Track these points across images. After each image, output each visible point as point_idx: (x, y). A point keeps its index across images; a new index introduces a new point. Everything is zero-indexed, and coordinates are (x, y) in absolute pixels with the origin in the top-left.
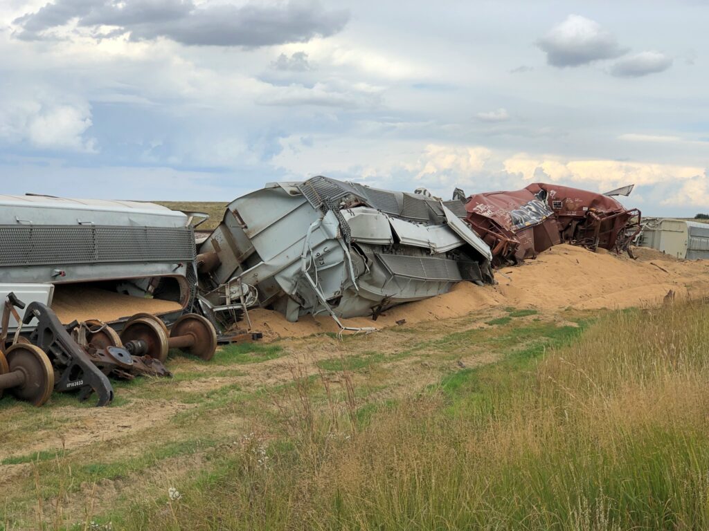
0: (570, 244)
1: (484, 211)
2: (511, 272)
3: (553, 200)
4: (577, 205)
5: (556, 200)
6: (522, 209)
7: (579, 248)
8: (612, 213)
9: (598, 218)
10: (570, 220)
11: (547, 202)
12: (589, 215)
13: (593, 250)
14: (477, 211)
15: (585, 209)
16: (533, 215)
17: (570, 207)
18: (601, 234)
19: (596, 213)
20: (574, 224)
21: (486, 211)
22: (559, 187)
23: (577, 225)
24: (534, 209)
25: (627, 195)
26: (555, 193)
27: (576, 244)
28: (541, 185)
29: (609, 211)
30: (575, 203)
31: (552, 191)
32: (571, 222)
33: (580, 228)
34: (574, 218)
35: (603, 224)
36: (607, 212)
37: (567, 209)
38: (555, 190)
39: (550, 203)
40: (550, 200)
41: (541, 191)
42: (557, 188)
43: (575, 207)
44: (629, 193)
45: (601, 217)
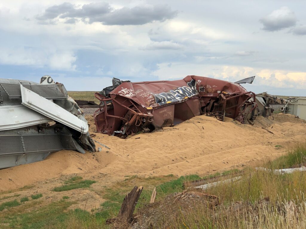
0: (207, 115)
1: (127, 94)
2: (139, 138)
3: (199, 86)
4: (214, 90)
5: (201, 86)
6: (171, 92)
7: (212, 118)
8: (235, 95)
9: (225, 98)
10: (209, 99)
11: (195, 88)
12: (220, 96)
13: (222, 119)
14: (121, 93)
15: (219, 92)
16: (179, 96)
17: (210, 90)
18: (227, 108)
19: (225, 95)
20: (212, 102)
21: (129, 94)
22: (204, 78)
23: (214, 102)
24: (181, 92)
25: (251, 83)
26: (200, 81)
27: (211, 116)
28: (192, 77)
29: (234, 93)
30: (212, 88)
31: (198, 81)
32: (210, 101)
33: (216, 104)
34: (212, 98)
35: (228, 102)
36: (232, 94)
37: (208, 93)
38: (201, 80)
39: (197, 89)
40: (197, 86)
41: (192, 81)
42: (202, 79)
43: (212, 90)
44: (252, 81)
45: (227, 97)
